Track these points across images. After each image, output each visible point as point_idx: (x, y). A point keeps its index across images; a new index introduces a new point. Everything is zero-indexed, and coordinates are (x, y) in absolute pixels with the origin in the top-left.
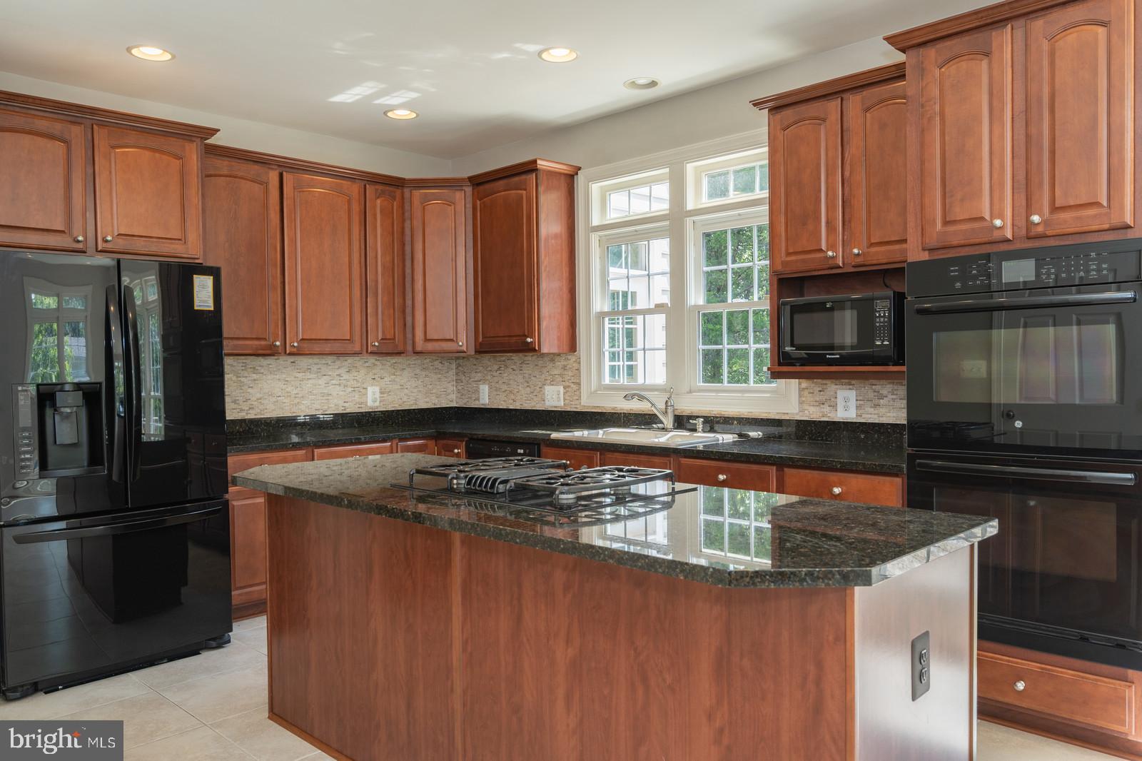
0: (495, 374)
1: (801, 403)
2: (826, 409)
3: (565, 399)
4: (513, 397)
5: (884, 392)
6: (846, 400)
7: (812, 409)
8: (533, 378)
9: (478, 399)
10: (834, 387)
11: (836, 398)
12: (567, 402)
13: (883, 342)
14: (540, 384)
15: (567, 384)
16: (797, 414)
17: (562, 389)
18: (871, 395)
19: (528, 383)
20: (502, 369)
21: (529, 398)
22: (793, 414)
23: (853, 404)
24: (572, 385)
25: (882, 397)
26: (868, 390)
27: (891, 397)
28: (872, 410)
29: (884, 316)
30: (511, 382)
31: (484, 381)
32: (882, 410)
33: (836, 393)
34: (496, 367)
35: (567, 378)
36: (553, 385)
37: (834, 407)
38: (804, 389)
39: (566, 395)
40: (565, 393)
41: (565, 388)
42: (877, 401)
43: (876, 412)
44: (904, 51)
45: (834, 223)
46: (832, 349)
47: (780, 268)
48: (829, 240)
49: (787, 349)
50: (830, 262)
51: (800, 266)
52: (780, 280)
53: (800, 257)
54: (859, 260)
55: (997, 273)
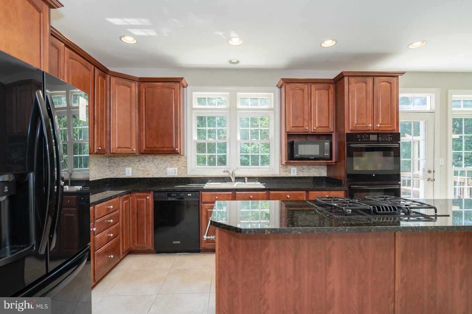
0: (136, 163)
1: (280, 171)
2: (288, 173)
3: (178, 173)
4: (147, 172)
5: (305, 168)
6: (294, 170)
7: (283, 173)
8: (160, 165)
9: (125, 174)
10: (290, 166)
11: (291, 170)
12: (179, 174)
13: (327, 154)
14: (164, 167)
15: (180, 167)
16: (278, 175)
17: (177, 169)
18: (301, 169)
19: (157, 166)
20: (141, 161)
21: (158, 173)
22: (277, 175)
23: (296, 171)
24: (182, 167)
25: (304, 169)
26: (300, 168)
27: (306, 169)
28: (301, 173)
29: (327, 147)
30: (147, 166)
31: (129, 166)
32: (304, 173)
33: (291, 168)
34: (137, 160)
35: (179, 164)
36: (171, 167)
37: (290, 172)
38: (280, 167)
39: (179, 171)
40: (178, 171)
41: (178, 168)
42: (303, 170)
43: (303, 173)
44: (344, 76)
45: (307, 120)
46: (312, 156)
47: (289, 131)
48: (306, 124)
49: (296, 156)
50: (306, 131)
51: (296, 131)
52: (288, 134)
53: (296, 128)
54: (315, 131)
55: (369, 138)
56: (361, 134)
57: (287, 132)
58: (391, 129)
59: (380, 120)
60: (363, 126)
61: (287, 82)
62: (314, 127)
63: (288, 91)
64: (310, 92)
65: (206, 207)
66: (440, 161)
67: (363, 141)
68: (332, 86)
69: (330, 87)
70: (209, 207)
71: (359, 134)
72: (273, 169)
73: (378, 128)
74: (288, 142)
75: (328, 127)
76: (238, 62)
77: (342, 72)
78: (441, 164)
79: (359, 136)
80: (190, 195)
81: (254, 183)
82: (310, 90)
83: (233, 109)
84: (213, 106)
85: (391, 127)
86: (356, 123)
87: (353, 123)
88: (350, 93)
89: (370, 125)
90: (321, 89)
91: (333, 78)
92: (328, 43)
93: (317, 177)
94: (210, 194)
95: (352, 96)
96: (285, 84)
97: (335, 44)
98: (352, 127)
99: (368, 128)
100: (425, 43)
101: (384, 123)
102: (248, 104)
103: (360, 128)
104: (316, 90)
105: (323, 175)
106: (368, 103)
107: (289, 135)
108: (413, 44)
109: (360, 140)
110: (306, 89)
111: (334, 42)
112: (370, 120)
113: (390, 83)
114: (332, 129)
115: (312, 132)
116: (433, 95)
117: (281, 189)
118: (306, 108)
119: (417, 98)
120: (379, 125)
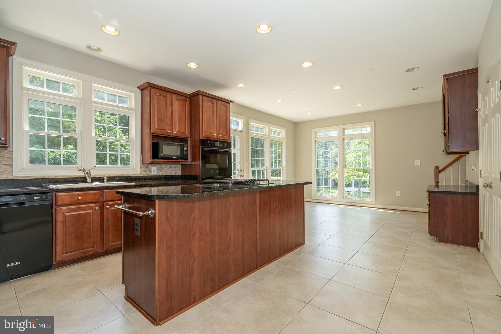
1: (141, 171)
2: (148, 172)
6: (154, 170)
7: (144, 173)
10: (151, 166)
11: (151, 169)
13: (186, 155)
16: (140, 174)
18: (160, 168)
22: (138, 174)
23: (156, 171)
25: (163, 168)
27: (166, 168)
28: (160, 172)
29: (186, 149)
32: (163, 172)
37: (151, 171)
38: (141, 167)
42: (162, 170)
44: (199, 94)
45: (169, 124)
46: (174, 156)
47: (154, 132)
48: (168, 128)
49: (161, 155)
50: (168, 134)
51: (160, 133)
52: (152, 135)
53: (160, 130)
54: (175, 135)
55: (215, 144)
56: (211, 141)
57: (152, 133)
58: (227, 139)
59: (221, 132)
60: (211, 135)
61: (151, 86)
62: (175, 131)
63: (153, 96)
64: (171, 101)
65: (64, 211)
66: (246, 164)
67: (212, 146)
68: (188, 100)
69: (186, 101)
70: (67, 211)
71: (209, 140)
72: (134, 168)
73: (220, 137)
74: (153, 142)
75: (186, 133)
76: (99, 50)
77: (198, 91)
78: (246, 166)
79: (209, 142)
80: (39, 198)
81: (116, 183)
82: (171, 99)
83: (86, 100)
84: (58, 92)
85: (227, 137)
86: (207, 132)
87: (205, 131)
88: (203, 108)
89: (216, 134)
90: (179, 100)
91: (189, 93)
92: (193, 65)
93: (174, 175)
94: (68, 195)
95: (205, 111)
96: (149, 88)
97: (198, 67)
98: (205, 134)
99: (214, 137)
100: (245, 86)
101: (223, 134)
102: (103, 99)
103: (209, 136)
104: (176, 100)
105: (178, 174)
106: (214, 117)
107: (154, 136)
108: (239, 85)
109: (209, 145)
110: (168, 98)
111: (197, 66)
112: (215, 131)
113: (226, 107)
114: (187, 134)
115: (173, 136)
116: (242, 121)
117: (152, 184)
118: (169, 113)
119: (235, 121)
120: (220, 135)
